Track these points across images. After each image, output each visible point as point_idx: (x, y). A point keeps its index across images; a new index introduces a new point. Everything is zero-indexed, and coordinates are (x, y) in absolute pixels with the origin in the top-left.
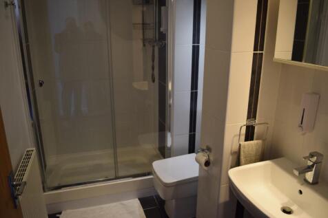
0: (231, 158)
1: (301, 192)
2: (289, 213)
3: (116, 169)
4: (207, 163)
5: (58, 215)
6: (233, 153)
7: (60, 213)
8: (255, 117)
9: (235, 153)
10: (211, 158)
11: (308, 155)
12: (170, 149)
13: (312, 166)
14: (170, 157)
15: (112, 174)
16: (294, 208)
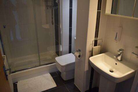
0: (89, 53)
1: (116, 64)
2: (112, 72)
3: (40, 62)
4: (79, 56)
5: (16, 84)
6: (90, 51)
7: (17, 82)
8: (97, 37)
9: (91, 51)
10: (81, 54)
11: (119, 50)
12: (61, 52)
13: (120, 54)
14: (62, 55)
15: (38, 64)
16: (114, 70)
